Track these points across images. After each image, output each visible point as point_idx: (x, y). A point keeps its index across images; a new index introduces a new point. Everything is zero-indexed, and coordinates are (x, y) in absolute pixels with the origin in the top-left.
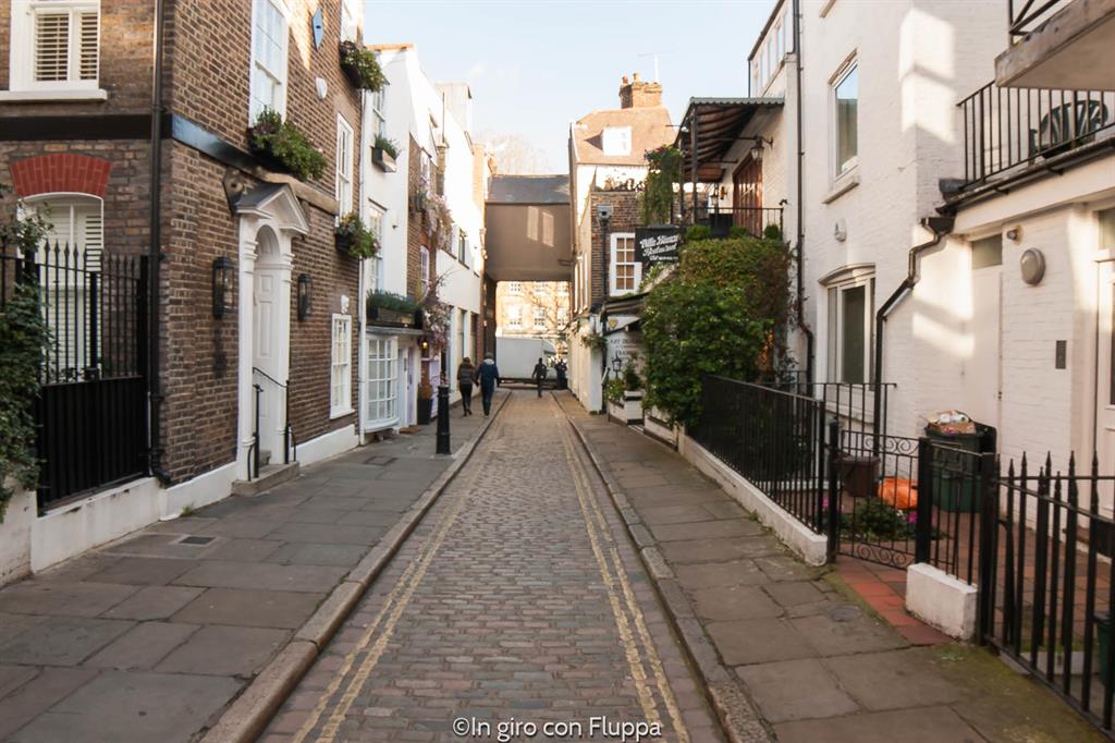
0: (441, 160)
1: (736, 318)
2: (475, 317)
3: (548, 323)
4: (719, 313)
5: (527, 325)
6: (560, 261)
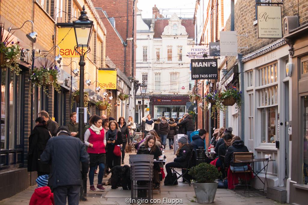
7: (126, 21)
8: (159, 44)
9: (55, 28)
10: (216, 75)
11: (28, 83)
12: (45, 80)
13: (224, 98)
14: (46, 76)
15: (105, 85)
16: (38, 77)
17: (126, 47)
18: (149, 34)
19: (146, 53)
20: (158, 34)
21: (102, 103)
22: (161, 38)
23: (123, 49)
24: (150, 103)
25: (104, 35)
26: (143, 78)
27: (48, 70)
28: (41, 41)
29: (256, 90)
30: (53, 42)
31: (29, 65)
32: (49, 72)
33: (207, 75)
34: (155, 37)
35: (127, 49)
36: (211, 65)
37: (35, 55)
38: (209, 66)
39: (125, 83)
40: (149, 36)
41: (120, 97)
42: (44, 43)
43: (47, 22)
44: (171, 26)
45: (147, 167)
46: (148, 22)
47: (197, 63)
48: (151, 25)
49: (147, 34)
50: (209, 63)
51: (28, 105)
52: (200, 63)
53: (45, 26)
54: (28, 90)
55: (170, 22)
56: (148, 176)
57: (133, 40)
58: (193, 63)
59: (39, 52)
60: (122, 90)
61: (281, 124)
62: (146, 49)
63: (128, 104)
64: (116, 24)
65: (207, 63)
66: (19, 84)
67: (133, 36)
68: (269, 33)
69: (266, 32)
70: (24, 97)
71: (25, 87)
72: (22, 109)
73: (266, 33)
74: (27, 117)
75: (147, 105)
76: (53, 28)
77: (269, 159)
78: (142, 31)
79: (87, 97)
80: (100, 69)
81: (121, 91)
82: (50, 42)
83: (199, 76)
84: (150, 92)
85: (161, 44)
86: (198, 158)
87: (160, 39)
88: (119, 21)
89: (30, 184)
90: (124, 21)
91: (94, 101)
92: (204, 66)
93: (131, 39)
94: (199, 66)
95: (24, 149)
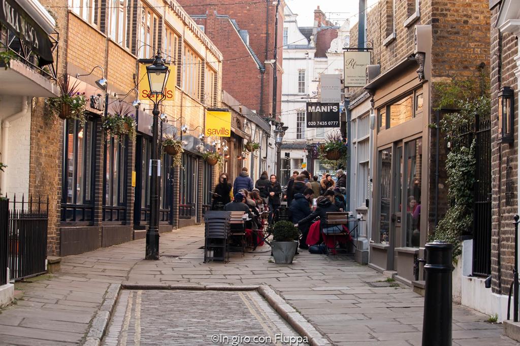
7: (265, 35)
8: (323, 66)
9: (137, 64)
10: (337, 122)
11: (100, 132)
12: (119, 128)
13: (326, 151)
14: (120, 124)
15: (216, 131)
16: (111, 125)
17: (264, 73)
18: (308, 50)
19: (303, 80)
20: (321, 52)
21: (211, 155)
22: (327, 57)
23: (259, 76)
24: (307, 157)
25: (219, 62)
26: (298, 118)
27: (123, 117)
28: (118, 82)
29: (359, 142)
30: (135, 82)
31: (102, 112)
32: (124, 119)
33: (326, 122)
34: (316, 55)
35: (265, 77)
36: (331, 110)
37: (110, 101)
38: (329, 111)
39: (257, 126)
40: (307, 54)
41: (247, 146)
42: (121, 84)
43: (126, 59)
44: (342, 40)
45: (223, 224)
46: (306, 33)
47: (313, 107)
48: (312, 37)
49: (305, 51)
50: (329, 107)
51: (100, 156)
52: (318, 107)
53: (124, 65)
54: (100, 140)
55: (339, 34)
56: (223, 234)
57: (275, 63)
58: (310, 107)
59: (115, 95)
60: (250, 137)
61: (371, 180)
62: (304, 74)
63: (264, 158)
64: (250, 39)
65: (326, 107)
66: (90, 132)
67: (275, 58)
68: (356, 82)
69: (353, 80)
70: (96, 148)
71: (96, 136)
72: (93, 161)
73: (352, 82)
74: (99, 170)
75: (303, 159)
76: (135, 65)
77: (361, 219)
78: (297, 47)
79: (180, 147)
80: (209, 110)
81: (248, 138)
82: (129, 82)
83: (317, 123)
84: (308, 140)
85: (325, 66)
86: (280, 217)
87: (324, 59)
88: (255, 35)
89: (101, 244)
90: (262, 35)
91: (199, 152)
92: (322, 111)
93: (273, 61)
94: (316, 111)
95: (94, 206)
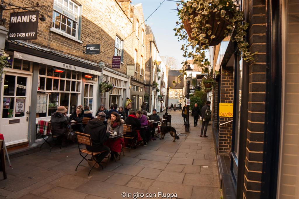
0: (163, 74)
1: (199, 101)
2: (166, 96)
3: (178, 95)
4: (197, 100)
5: (173, 96)
6: (181, 86)
